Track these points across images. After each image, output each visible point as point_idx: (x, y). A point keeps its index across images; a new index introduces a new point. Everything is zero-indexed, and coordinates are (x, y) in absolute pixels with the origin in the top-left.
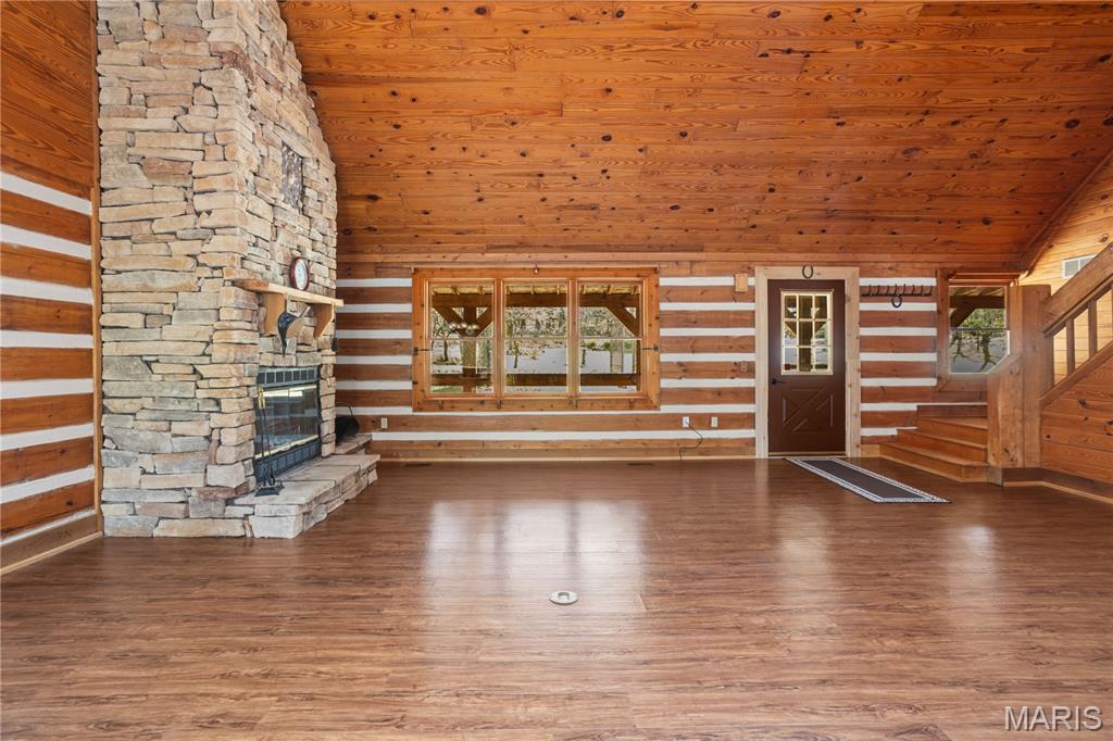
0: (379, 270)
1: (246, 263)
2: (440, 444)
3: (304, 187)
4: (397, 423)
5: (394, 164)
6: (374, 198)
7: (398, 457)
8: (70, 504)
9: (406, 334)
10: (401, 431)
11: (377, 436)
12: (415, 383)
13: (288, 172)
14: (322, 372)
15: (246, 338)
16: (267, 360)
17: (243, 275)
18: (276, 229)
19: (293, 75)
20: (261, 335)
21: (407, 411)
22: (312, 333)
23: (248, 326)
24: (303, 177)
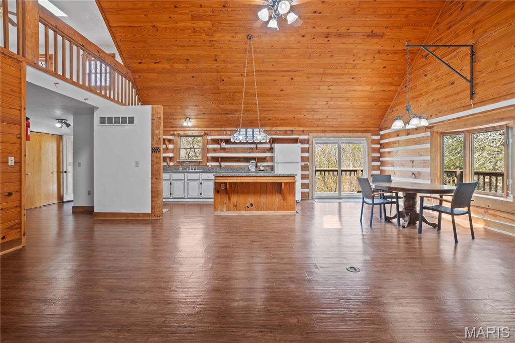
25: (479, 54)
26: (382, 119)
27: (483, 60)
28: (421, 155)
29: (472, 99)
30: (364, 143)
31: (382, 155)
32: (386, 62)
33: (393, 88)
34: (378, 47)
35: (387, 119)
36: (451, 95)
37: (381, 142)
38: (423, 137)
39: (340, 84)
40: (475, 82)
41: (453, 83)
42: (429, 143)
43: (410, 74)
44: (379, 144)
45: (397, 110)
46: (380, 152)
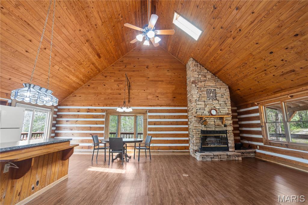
0: (253, 105)
1: (197, 113)
2: (272, 156)
3: (216, 95)
4: (261, 148)
5: (236, 82)
6: (239, 90)
7: (262, 158)
8: (185, 148)
9: (259, 122)
10: (262, 150)
11: (258, 151)
12: (263, 136)
13: (210, 94)
14: (227, 131)
15: (198, 125)
16: (204, 129)
17: (196, 115)
18: (206, 105)
19: (209, 76)
20: (202, 125)
21: (262, 144)
22: (221, 123)
23: (197, 123)
24: (216, 93)
25: (132, 87)
26: (64, 99)
27: (134, 90)
28: (97, 124)
29: (129, 103)
30: (48, 113)
31: (58, 122)
32: (91, 70)
33: (82, 83)
34: (95, 61)
35: (68, 99)
36: (119, 99)
37: (58, 113)
38: (100, 115)
39: (66, 70)
40: (130, 97)
41: (120, 94)
42: (104, 118)
43: (93, 80)
44: (56, 114)
45: (80, 96)
46: (56, 121)
